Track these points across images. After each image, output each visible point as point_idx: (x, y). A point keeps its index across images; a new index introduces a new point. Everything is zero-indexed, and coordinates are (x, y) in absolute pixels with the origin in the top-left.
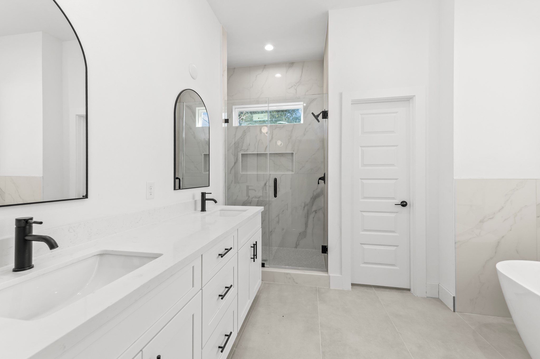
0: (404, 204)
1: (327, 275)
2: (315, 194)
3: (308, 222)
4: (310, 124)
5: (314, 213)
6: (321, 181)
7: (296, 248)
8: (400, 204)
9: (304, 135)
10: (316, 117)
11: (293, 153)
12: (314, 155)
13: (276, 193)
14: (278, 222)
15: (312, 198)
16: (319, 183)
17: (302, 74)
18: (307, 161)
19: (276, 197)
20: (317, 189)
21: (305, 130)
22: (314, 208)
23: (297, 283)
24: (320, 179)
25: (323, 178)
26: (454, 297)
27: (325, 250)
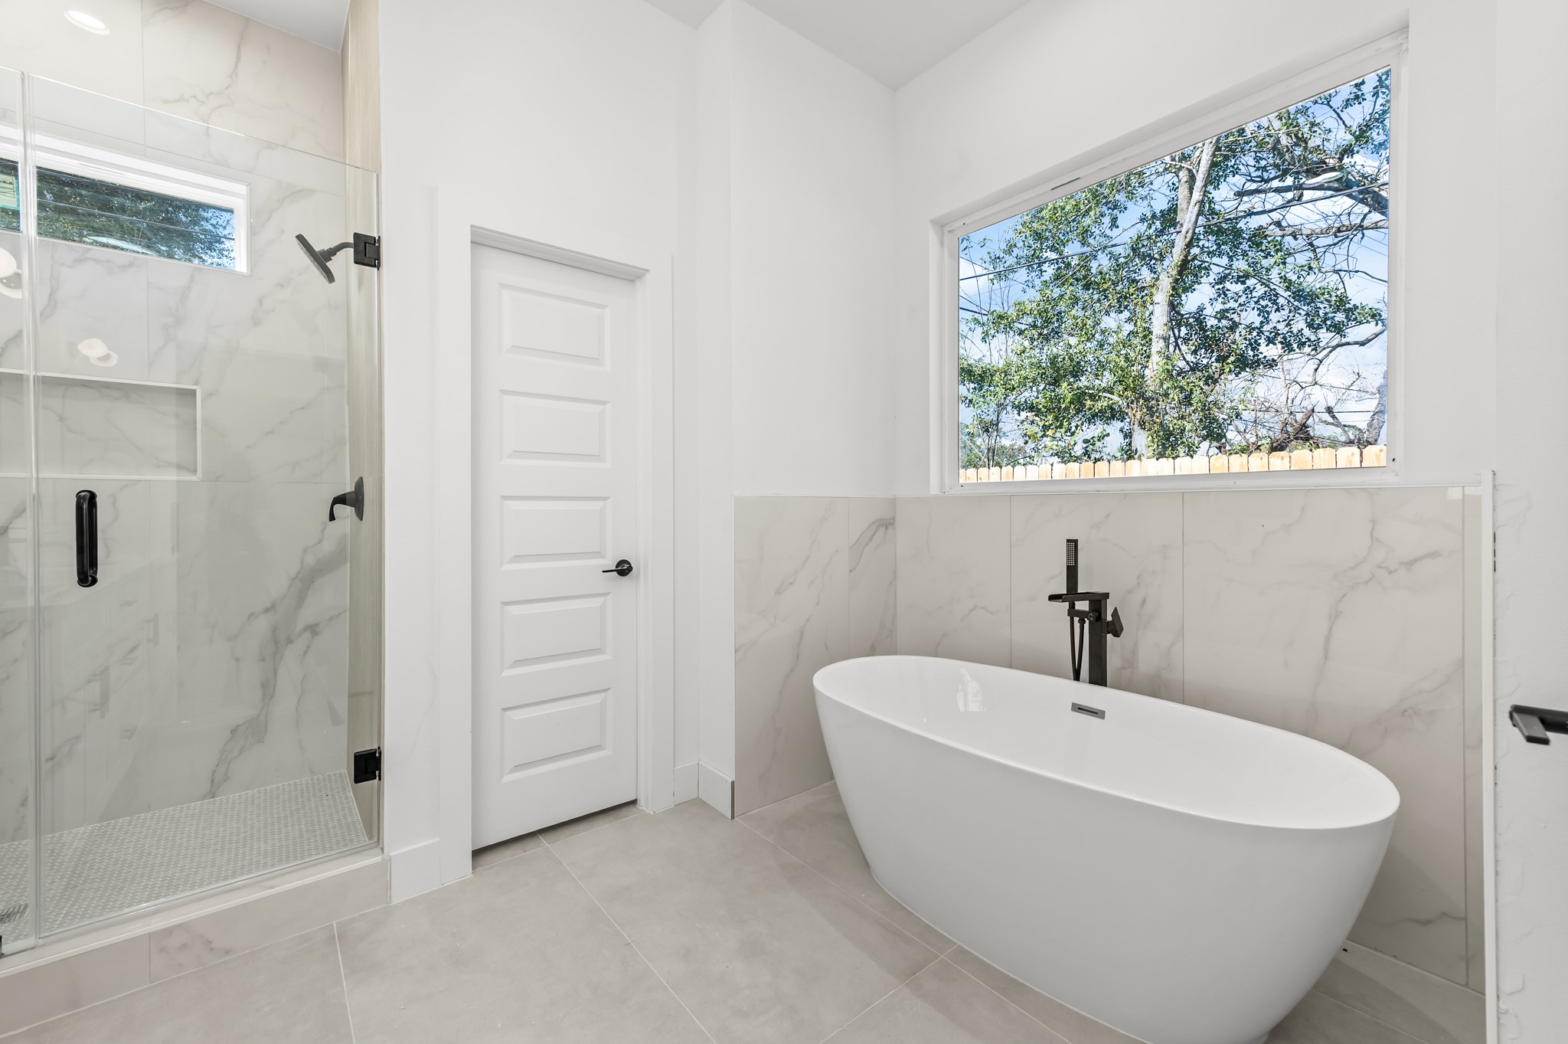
0: (623, 569)
1: (378, 859)
2: (310, 560)
3: (275, 674)
4: (281, 285)
5: (307, 634)
6: (345, 511)
7: (213, 797)
8: (615, 568)
9: (256, 322)
10: (322, 259)
11: (193, 393)
12: (303, 408)
13: (94, 563)
14: (102, 705)
15: (294, 579)
16: (332, 518)
17: (236, 67)
18: (272, 432)
19: (94, 581)
20: (320, 542)
21: (261, 303)
22: (307, 616)
23: (227, 953)
24: (340, 500)
25: (354, 499)
26: (733, 783)
27: (367, 766)
